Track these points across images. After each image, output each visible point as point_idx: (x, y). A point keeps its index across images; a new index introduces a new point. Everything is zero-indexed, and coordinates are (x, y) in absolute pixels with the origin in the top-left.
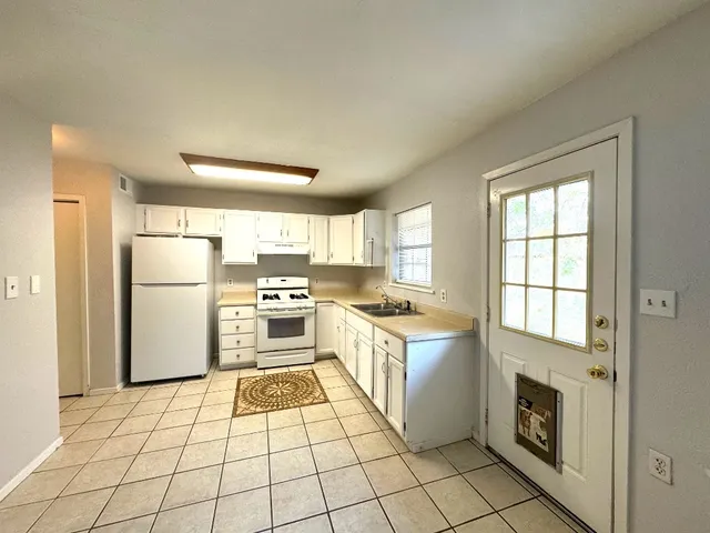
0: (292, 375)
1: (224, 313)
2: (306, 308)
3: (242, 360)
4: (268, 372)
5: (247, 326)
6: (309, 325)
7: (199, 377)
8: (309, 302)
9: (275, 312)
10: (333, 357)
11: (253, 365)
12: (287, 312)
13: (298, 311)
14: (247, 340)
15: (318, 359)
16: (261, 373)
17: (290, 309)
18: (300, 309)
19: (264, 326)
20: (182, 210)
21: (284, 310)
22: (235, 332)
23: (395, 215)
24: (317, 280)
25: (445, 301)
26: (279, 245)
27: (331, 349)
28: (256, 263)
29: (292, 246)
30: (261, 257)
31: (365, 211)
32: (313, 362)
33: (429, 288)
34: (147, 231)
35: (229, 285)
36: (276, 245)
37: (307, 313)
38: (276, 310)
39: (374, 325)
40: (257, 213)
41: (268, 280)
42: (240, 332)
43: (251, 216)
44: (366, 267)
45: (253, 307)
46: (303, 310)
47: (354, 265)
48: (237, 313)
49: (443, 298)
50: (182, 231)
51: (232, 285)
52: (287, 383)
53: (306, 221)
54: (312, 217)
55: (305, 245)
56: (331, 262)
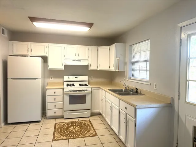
0: (80, 122)
1: (49, 92)
2: (87, 90)
3: (57, 114)
4: (69, 120)
5: (59, 98)
6: (88, 98)
7: (37, 122)
8: (89, 88)
9: (72, 92)
10: (99, 114)
11: (62, 117)
12: (78, 92)
13: (83, 92)
14: (59, 105)
15: (93, 115)
16: (66, 121)
17: (79, 91)
18: (84, 91)
19: (67, 99)
20: (29, 43)
21: (76, 91)
22: (54, 101)
23: (131, 45)
24: (92, 77)
25: (156, 88)
26: (75, 61)
27: (98, 110)
28: (64, 69)
29: (80, 61)
30: (66, 66)
31: (116, 44)
32: (90, 116)
33: (148, 82)
34: (14, 53)
35: (51, 79)
36: (73, 61)
37: (87, 93)
38: (73, 91)
39: (120, 99)
40: (64, 45)
41: (69, 77)
42: (56, 101)
43: (61, 47)
44: (115, 71)
45: (62, 89)
46: (86, 91)
47: (110, 70)
48: (55, 92)
49: (155, 87)
50: (29, 53)
51: (52, 79)
52: (78, 126)
53: (87, 49)
54: (90, 47)
55: (87, 61)
56: (99, 69)
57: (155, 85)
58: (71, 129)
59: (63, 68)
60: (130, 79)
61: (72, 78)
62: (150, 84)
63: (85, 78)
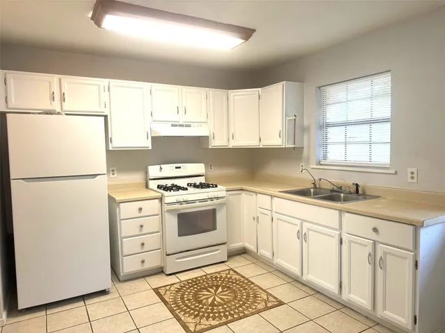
2: (217, 198)
3: (148, 265)
4: (184, 277)
5: (152, 224)
6: (221, 217)
7: (103, 292)
8: (220, 191)
9: (185, 205)
10: (243, 252)
12: (198, 204)
13: (209, 202)
14: (152, 241)
15: (232, 255)
16: (173, 279)
17: (201, 201)
18: (211, 199)
19: (172, 223)
21: (193, 202)
22: (138, 233)
23: (320, 88)
24: (211, 166)
25: (415, 180)
26: (176, 126)
27: (242, 243)
28: (150, 148)
29: (189, 126)
30: (155, 140)
31: (284, 82)
32: (226, 259)
33: (388, 168)
34: (9, 107)
35: (112, 176)
36: (173, 126)
37: (220, 204)
38: (187, 202)
39: (341, 211)
40: (149, 84)
41: (161, 168)
42: (144, 232)
43: (142, 88)
44: (285, 148)
45: (157, 200)
46: (215, 201)
47: (261, 146)
48: (140, 209)
49: (412, 178)
50: (56, 106)
51: (116, 175)
52: (217, 287)
53: (204, 96)
54: (211, 92)
55: (204, 125)
56: (232, 144)
57: (412, 173)
58: (208, 296)
59: (148, 144)
60: (319, 163)
61: (169, 170)
62: (396, 173)
63: (199, 168)
